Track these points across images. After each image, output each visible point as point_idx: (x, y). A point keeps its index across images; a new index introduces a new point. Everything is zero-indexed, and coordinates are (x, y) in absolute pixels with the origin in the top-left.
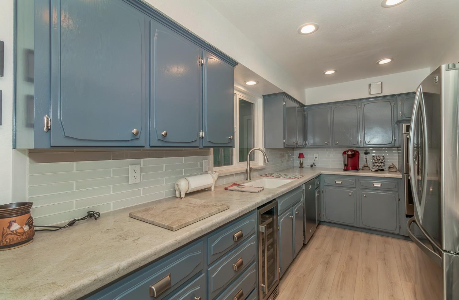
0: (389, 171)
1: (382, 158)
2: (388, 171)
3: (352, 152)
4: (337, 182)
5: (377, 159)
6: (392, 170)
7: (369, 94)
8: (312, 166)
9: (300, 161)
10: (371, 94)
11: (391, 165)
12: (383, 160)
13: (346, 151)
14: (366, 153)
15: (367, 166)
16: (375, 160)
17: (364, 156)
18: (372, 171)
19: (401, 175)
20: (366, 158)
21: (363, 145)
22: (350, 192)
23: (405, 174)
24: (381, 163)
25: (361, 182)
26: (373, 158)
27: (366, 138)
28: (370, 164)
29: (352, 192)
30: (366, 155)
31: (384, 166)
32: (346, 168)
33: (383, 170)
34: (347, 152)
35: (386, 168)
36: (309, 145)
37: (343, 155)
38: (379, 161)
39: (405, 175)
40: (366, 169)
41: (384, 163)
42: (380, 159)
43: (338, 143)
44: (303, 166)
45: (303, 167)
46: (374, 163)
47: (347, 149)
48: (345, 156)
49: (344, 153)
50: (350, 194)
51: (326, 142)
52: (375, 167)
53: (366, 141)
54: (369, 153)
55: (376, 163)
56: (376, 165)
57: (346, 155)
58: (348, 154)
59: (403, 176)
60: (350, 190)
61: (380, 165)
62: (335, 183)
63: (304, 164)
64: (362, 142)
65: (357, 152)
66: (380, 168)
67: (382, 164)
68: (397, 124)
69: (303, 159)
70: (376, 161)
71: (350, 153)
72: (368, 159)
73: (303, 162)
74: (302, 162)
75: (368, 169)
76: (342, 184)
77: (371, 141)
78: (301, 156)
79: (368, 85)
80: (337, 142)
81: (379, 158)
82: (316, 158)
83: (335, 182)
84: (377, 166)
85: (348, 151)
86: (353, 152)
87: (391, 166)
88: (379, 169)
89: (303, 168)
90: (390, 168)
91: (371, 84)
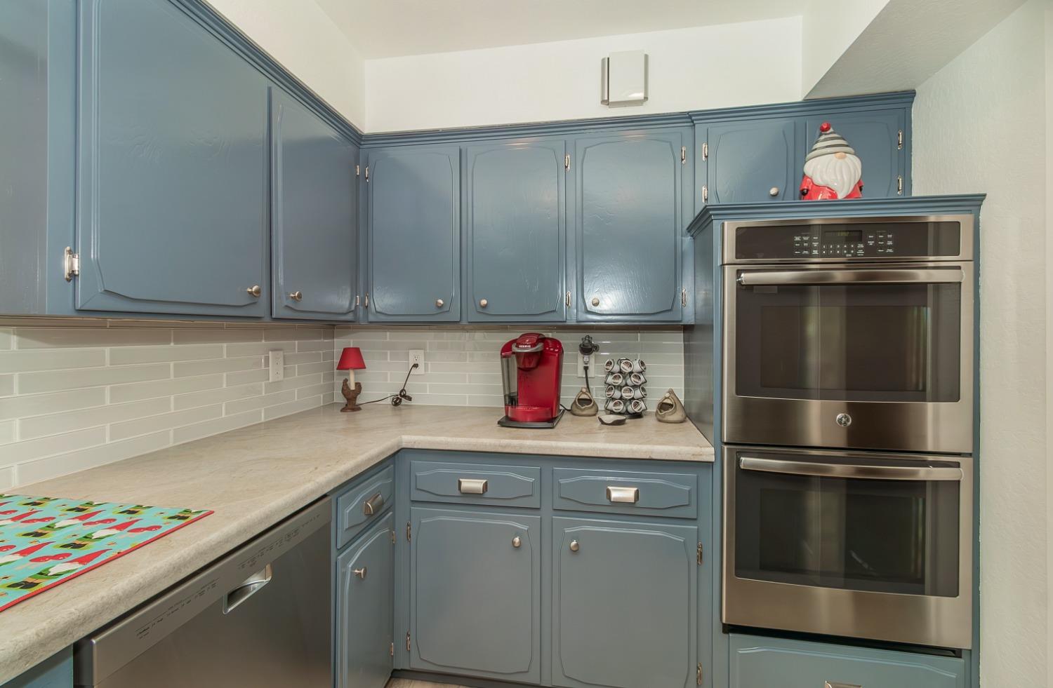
0: (660, 421)
1: (637, 367)
2: (655, 421)
3: (533, 345)
4: (464, 486)
5: (621, 372)
6: (671, 418)
7: (603, 102)
8: (396, 402)
9: (346, 381)
10: (608, 104)
11: (667, 395)
12: (642, 377)
13: (514, 341)
14: (587, 349)
15: (589, 401)
16: (615, 377)
17: (581, 360)
18: (603, 423)
19: (712, 450)
20: (586, 369)
21: (574, 318)
22: (518, 533)
23: (726, 444)
24: (635, 387)
25: (562, 481)
26: (610, 368)
27: (586, 289)
28: (597, 392)
29: (525, 528)
30: (586, 358)
31: (642, 399)
33: (637, 416)
34: (517, 346)
36: (377, 312)
37: (503, 357)
38: (629, 382)
39: (726, 447)
40: (584, 413)
41: (643, 390)
42: (631, 373)
43: (485, 307)
44: (360, 400)
45: (356, 408)
46: (610, 387)
48: (510, 359)
49: (507, 348)
50: (517, 540)
51: (441, 301)
52: (615, 404)
53: (587, 301)
54: (596, 348)
55: (620, 388)
56: (617, 394)
57: (514, 357)
58: (518, 355)
59: (719, 454)
60: (517, 520)
61: (632, 395)
62: (458, 491)
64: (574, 304)
65: (556, 343)
66: (631, 408)
67: (638, 393)
68: (692, 236)
69: (360, 371)
70: (620, 381)
71: (526, 349)
72: (591, 373)
73: (358, 385)
74: (353, 387)
75: (591, 411)
76: (487, 495)
77: (602, 298)
78: (352, 359)
80: (484, 302)
81: (629, 370)
82: (416, 366)
83: (456, 484)
84: (621, 398)
85: (519, 342)
86: (540, 347)
87: (668, 401)
88: (627, 412)
89: (359, 413)
90: (663, 406)
91: (608, 59)
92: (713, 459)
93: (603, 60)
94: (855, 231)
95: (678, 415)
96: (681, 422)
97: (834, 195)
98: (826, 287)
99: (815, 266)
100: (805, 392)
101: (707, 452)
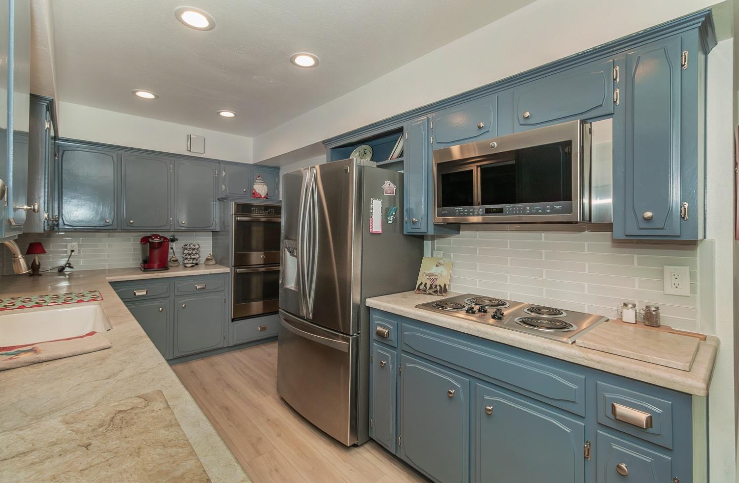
0: (206, 265)
1: (197, 246)
2: (204, 265)
4: (137, 294)
5: (190, 248)
6: (210, 263)
7: (188, 150)
8: (61, 270)
10: (190, 151)
12: (198, 250)
14: (174, 240)
15: (177, 261)
16: (188, 251)
18: (186, 267)
20: (173, 248)
21: (174, 228)
23: (234, 266)
24: (196, 254)
25: (178, 286)
27: (179, 217)
28: (179, 256)
29: (164, 304)
30: (173, 244)
31: (199, 258)
32: (147, 265)
33: (198, 264)
34: (153, 239)
35: (202, 260)
36: (64, 224)
38: (194, 252)
39: (232, 268)
40: (175, 265)
41: (199, 254)
42: (194, 249)
43: (132, 223)
44: (41, 270)
46: (186, 255)
47: (149, 234)
48: (144, 245)
49: (143, 240)
53: (179, 222)
54: (177, 240)
55: (190, 254)
56: (189, 257)
57: (148, 244)
58: (151, 243)
61: (195, 257)
62: (134, 296)
63: (41, 267)
64: (173, 223)
65: (166, 238)
66: (195, 262)
67: (197, 256)
68: (220, 201)
69: (42, 255)
70: (190, 252)
71: (157, 240)
72: (176, 250)
73: (39, 263)
74: (37, 263)
76: (147, 295)
79: (186, 138)
81: (193, 247)
82: (72, 251)
83: (133, 294)
85: (150, 237)
87: (210, 258)
89: (40, 278)
90: (208, 260)
91: (190, 136)
92: (229, 271)
93: (188, 136)
94: (266, 208)
95: (213, 262)
96: (214, 264)
97: (261, 196)
98: (258, 222)
99: (256, 215)
100: (251, 250)
101: (228, 270)
